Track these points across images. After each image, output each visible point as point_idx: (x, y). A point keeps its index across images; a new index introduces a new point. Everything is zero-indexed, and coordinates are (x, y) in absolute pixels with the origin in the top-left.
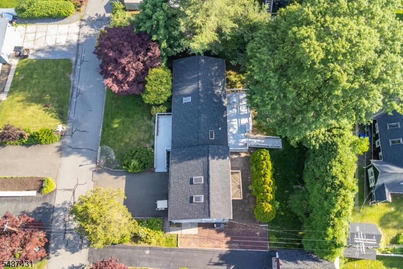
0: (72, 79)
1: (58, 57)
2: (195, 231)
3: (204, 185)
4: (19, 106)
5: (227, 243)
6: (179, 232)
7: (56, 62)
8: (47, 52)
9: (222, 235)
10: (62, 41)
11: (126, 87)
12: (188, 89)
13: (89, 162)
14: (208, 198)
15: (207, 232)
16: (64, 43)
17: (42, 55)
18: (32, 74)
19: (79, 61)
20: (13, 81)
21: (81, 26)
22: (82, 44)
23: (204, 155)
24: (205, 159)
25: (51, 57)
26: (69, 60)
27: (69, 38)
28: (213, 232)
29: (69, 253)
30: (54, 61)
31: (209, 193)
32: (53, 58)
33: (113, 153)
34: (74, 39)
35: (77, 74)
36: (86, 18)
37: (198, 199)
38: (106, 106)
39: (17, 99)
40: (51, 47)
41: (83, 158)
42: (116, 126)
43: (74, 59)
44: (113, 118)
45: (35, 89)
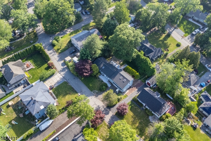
0: (70, 84)
1: (61, 83)
2: (128, 91)
3: (123, 77)
4: (63, 99)
5: (136, 88)
6: (125, 94)
7: (62, 84)
8: (57, 84)
9: (134, 88)
10: (58, 79)
11: (90, 73)
12: (102, 66)
13: (93, 96)
14: (126, 79)
15: (130, 89)
16: (59, 79)
17: (57, 85)
18: (58, 90)
19: (67, 80)
20: (55, 95)
21: (60, 73)
22: (65, 76)
23: (118, 73)
24: (119, 73)
25: (59, 84)
26: (65, 82)
27: (60, 78)
28: (131, 89)
29: (107, 115)
30: (61, 84)
31: (126, 78)
32: (60, 84)
33: (96, 91)
34: (61, 77)
35: (70, 83)
36: (59, 71)
37: (125, 81)
38: (84, 84)
39: (60, 98)
40: (57, 82)
41: (91, 97)
42: (91, 85)
43: (66, 81)
44: (89, 85)
45: (63, 93)
